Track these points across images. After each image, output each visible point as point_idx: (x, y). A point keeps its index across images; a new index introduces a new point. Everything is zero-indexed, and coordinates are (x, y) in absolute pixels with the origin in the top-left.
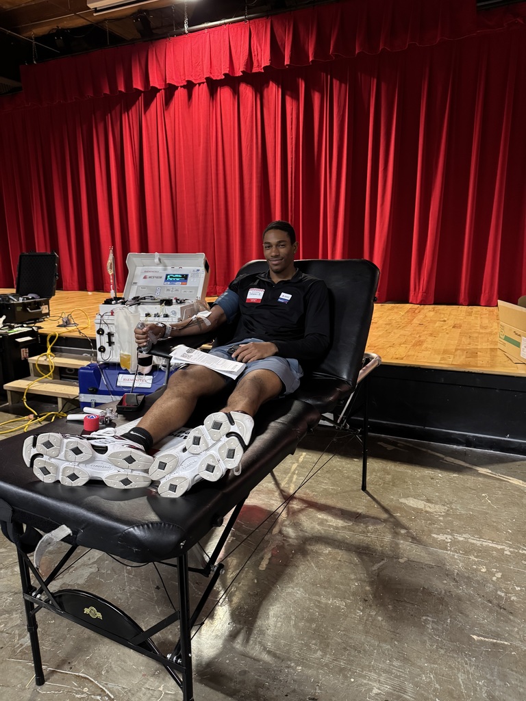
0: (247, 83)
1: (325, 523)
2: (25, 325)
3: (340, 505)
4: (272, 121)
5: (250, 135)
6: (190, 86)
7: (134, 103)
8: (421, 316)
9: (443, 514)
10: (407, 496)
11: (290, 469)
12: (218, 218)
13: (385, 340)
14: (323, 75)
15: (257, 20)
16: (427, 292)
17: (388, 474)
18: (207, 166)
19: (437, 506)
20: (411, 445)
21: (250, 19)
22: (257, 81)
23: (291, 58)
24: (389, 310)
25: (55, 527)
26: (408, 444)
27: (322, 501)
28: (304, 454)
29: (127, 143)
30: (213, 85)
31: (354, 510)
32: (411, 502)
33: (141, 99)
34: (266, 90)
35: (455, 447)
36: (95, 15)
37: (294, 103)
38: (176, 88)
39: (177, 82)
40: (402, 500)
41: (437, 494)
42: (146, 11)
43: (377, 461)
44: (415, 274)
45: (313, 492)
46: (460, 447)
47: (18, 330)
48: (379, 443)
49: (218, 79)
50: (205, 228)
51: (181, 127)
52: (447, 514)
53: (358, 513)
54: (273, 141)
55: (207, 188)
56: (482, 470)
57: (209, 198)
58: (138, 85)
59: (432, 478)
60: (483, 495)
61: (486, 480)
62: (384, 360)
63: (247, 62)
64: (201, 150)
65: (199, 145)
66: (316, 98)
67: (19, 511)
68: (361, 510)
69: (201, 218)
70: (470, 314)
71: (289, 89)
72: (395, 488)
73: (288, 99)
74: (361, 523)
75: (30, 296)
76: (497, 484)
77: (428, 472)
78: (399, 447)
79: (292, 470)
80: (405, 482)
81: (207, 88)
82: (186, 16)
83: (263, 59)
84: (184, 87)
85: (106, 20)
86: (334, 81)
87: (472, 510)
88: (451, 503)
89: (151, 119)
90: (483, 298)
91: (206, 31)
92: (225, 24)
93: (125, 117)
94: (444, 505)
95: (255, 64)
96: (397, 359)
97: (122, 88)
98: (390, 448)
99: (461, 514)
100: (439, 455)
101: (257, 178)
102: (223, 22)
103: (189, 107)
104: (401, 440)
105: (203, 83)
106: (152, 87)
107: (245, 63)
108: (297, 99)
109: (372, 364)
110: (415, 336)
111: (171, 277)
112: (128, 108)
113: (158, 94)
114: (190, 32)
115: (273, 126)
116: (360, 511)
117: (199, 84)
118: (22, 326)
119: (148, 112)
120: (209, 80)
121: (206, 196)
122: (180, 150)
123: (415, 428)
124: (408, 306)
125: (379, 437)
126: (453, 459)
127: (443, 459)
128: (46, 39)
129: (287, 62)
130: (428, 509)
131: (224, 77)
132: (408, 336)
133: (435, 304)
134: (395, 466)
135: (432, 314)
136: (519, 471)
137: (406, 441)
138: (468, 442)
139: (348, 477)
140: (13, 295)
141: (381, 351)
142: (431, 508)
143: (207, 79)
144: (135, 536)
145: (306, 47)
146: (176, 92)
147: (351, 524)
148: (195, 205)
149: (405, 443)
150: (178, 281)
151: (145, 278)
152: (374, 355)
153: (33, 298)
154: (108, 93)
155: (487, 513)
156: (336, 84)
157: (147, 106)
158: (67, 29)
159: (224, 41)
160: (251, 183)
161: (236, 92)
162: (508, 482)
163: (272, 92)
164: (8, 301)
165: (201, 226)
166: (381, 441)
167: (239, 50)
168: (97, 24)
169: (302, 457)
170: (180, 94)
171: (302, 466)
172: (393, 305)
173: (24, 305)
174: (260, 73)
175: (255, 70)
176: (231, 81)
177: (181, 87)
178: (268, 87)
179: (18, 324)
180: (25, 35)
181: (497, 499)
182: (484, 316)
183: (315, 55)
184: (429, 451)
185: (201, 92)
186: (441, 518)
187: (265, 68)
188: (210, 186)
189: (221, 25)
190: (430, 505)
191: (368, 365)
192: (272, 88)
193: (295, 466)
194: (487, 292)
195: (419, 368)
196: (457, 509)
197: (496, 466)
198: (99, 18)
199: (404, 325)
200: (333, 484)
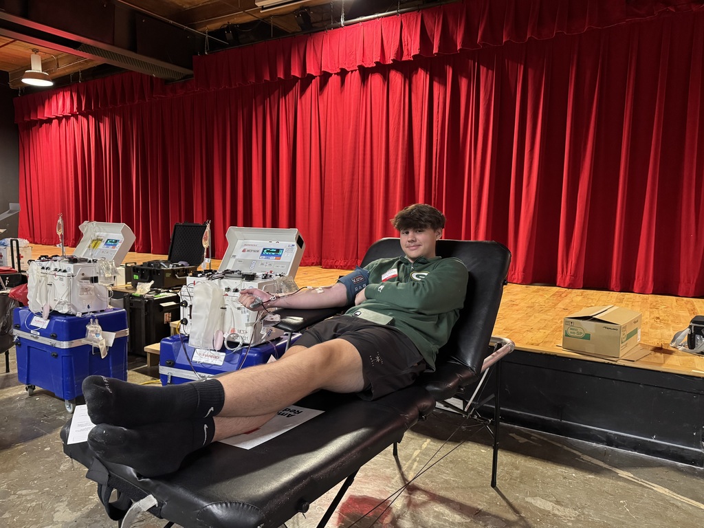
0: (397, 70)
1: (441, 516)
2: (170, 291)
3: (460, 499)
4: (420, 106)
5: (397, 119)
6: (343, 73)
7: (291, 89)
8: (567, 301)
9: (573, 519)
10: (534, 495)
11: (412, 455)
12: (363, 195)
13: (523, 323)
14: (471, 62)
15: (409, 13)
16: (575, 275)
17: (517, 469)
18: (355, 148)
19: (567, 510)
20: (545, 439)
21: (401, 13)
22: (407, 68)
23: (440, 48)
24: (534, 292)
25: (143, 496)
26: (542, 438)
27: (442, 493)
28: (428, 440)
29: (282, 125)
30: (365, 73)
31: (475, 505)
32: (539, 502)
33: (298, 85)
34: (414, 76)
35: (594, 444)
36: (261, 12)
37: (442, 89)
38: (331, 75)
39: (331, 70)
40: (529, 499)
41: (568, 496)
42: (306, 8)
43: (506, 454)
44: (563, 256)
45: (432, 482)
46: (600, 446)
47: (164, 295)
48: (511, 434)
49: (370, 66)
50: (350, 204)
51: (333, 110)
52: (578, 520)
53: (478, 509)
54: (420, 124)
55: (354, 168)
56: (623, 473)
57: (356, 177)
58: (296, 72)
59: (565, 478)
60: (621, 502)
61: (625, 484)
62: (518, 345)
63: (397, 51)
64: (351, 132)
65: (349, 128)
66: (464, 83)
67: (115, 477)
68: (482, 506)
69: (347, 195)
70: (621, 301)
71: (436, 74)
72: (522, 485)
73: (436, 85)
74: (480, 520)
75: (180, 264)
76: (639, 490)
77: (561, 470)
78: (533, 440)
79: (414, 457)
80: (534, 479)
81: (359, 75)
82: (343, 11)
83: (413, 48)
84: (338, 74)
85: (271, 16)
86: (481, 67)
87: (607, 518)
88: (583, 508)
89: (305, 104)
90: (637, 285)
91: (361, 24)
92: (379, 17)
93: (282, 102)
94: (575, 510)
95: (405, 53)
96: (532, 344)
97: (281, 75)
98: (522, 440)
99: (593, 522)
100: (575, 452)
101: (402, 158)
102: (376, 16)
103: (341, 92)
104: (535, 433)
105: (356, 70)
106: (309, 74)
107: (395, 52)
108: (445, 85)
109: (503, 350)
110: (557, 321)
111: (267, 251)
112: (285, 93)
113: (313, 81)
114: (346, 25)
115: (420, 110)
116: (480, 507)
117: (352, 71)
118: (168, 292)
119: (303, 98)
120: (361, 68)
121: (353, 174)
122: (330, 132)
123: (551, 421)
124: (555, 289)
125: (512, 428)
126: (590, 458)
127: (579, 457)
128: (219, 33)
129: (435, 50)
130: (556, 512)
131: (375, 65)
132: (549, 321)
133: (583, 288)
134: (526, 461)
135: (579, 298)
136: (666, 478)
137: (541, 434)
138: (610, 441)
139: (473, 469)
140: (165, 262)
141: (517, 335)
142: (559, 511)
143: (359, 67)
144: (212, 514)
145: (455, 37)
146: (330, 79)
147: (468, 520)
148: (342, 182)
149: (539, 436)
150: (273, 256)
151: (244, 251)
152: (507, 340)
153: (182, 265)
154: (268, 79)
155: (623, 523)
156: (483, 70)
157: (303, 90)
158: (236, 25)
159: (377, 33)
160: (396, 163)
161: (386, 78)
162: (652, 489)
163: (420, 78)
164: (159, 267)
165: (346, 202)
166: (513, 433)
167: (390, 40)
168: (263, 19)
169: (426, 443)
170: (334, 80)
171: (423, 453)
172: (539, 287)
173: (173, 272)
174: (409, 61)
175: (404, 59)
176: (382, 69)
177: (335, 74)
178: (416, 73)
179: (164, 289)
180: (200, 30)
181: (637, 508)
182: (637, 304)
183: (463, 43)
184: (565, 448)
185: (354, 79)
186: (570, 524)
187: (414, 56)
188: (357, 165)
189: (374, 19)
190: (559, 507)
191: (499, 350)
192: (421, 74)
193: (416, 453)
194: (641, 278)
195: (556, 356)
196: (589, 515)
197: (640, 470)
198: (265, 14)
199: (547, 309)
200: (455, 476)
